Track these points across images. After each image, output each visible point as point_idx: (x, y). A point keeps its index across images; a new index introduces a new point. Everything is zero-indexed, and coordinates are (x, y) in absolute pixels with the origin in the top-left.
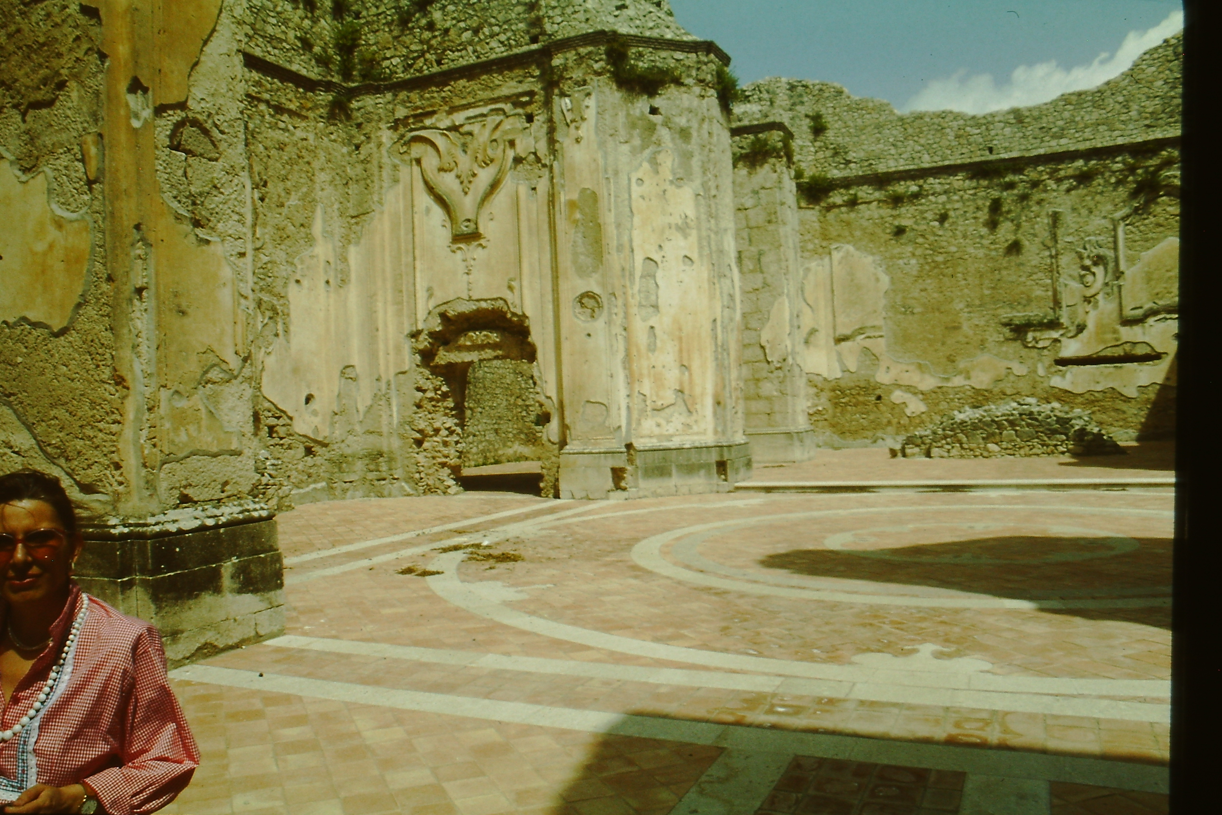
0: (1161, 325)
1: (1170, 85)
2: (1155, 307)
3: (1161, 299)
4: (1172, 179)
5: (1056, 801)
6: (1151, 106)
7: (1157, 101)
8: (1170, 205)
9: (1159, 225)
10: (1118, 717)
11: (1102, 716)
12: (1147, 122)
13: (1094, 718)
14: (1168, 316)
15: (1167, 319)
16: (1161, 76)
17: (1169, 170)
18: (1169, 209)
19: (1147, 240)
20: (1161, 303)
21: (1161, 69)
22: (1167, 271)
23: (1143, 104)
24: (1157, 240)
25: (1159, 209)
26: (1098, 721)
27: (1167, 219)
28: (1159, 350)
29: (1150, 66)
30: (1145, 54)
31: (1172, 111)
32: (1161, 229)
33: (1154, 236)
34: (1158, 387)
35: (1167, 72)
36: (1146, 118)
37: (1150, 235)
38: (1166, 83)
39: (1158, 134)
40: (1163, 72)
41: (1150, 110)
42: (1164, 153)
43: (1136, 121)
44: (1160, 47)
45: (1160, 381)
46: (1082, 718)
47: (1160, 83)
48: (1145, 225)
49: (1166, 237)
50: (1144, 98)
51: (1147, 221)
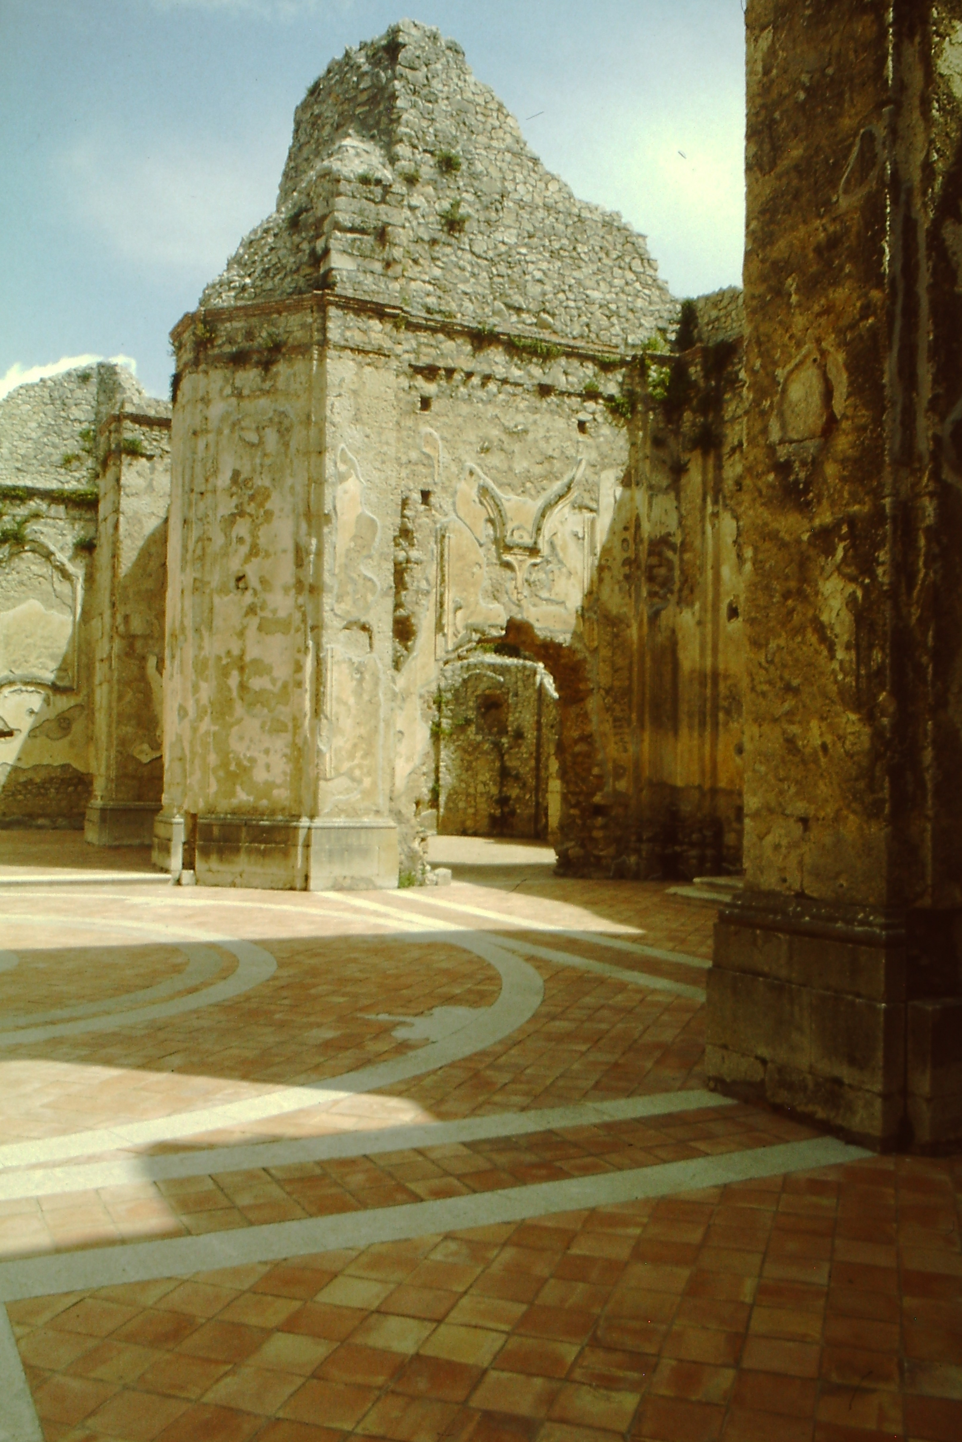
0: (16, 697)
1: (44, 430)
2: (12, 677)
3: (18, 668)
4: (39, 535)
5: (19, 1330)
6: (24, 448)
7: (30, 444)
8: (34, 563)
9: (21, 583)
10: (58, 1190)
11: (40, 1193)
12: (19, 465)
13: (32, 1198)
14: (24, 688)
15: (22, 691)
16: (36, 417)
17: (36, 524)
18: (33, 567)
19: (8, 599)
20: (18, 672)
21: (36, 409)
22: (27, 637)
23: (15, 443)
24: (20, 601)
25: (23, 566)
26: (38, 1201)
27: (30, 578)
28: (12, 726)
29: (25, 403)
30: (21, 387)
31: (43, 459)
32: (24, 588)
33: (16, 595)
34: (9, 769)
35: (42, 415)
36: (17, 460)
37: (12, 593)
38: (40, 426)
39: (27, 481)
40: (38, 414)
41: (22, 452)
42: (32, 503)
43: (6, 460)
44: (37, 385)
45: (11, 762)
46: (18, 1201)
47: (34, 425)
48: (8, 581)
49: (28, 598)
50: (16, 437)
51: (10, 577)
